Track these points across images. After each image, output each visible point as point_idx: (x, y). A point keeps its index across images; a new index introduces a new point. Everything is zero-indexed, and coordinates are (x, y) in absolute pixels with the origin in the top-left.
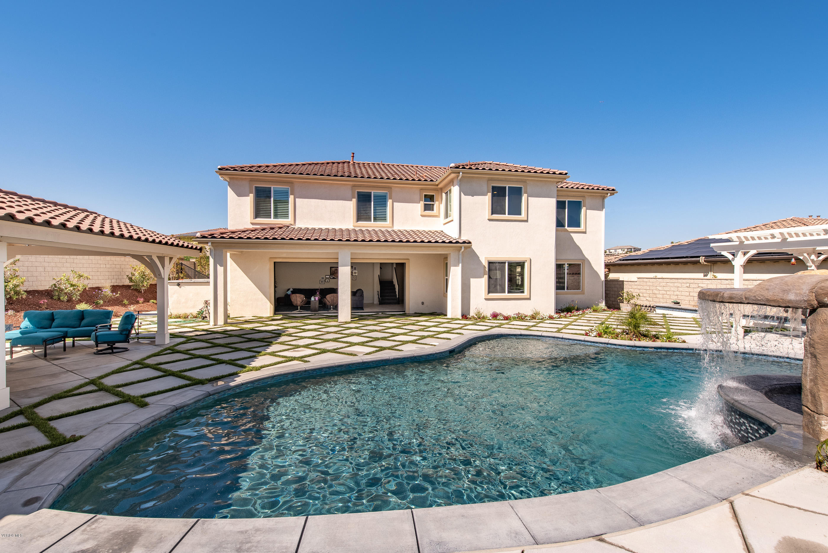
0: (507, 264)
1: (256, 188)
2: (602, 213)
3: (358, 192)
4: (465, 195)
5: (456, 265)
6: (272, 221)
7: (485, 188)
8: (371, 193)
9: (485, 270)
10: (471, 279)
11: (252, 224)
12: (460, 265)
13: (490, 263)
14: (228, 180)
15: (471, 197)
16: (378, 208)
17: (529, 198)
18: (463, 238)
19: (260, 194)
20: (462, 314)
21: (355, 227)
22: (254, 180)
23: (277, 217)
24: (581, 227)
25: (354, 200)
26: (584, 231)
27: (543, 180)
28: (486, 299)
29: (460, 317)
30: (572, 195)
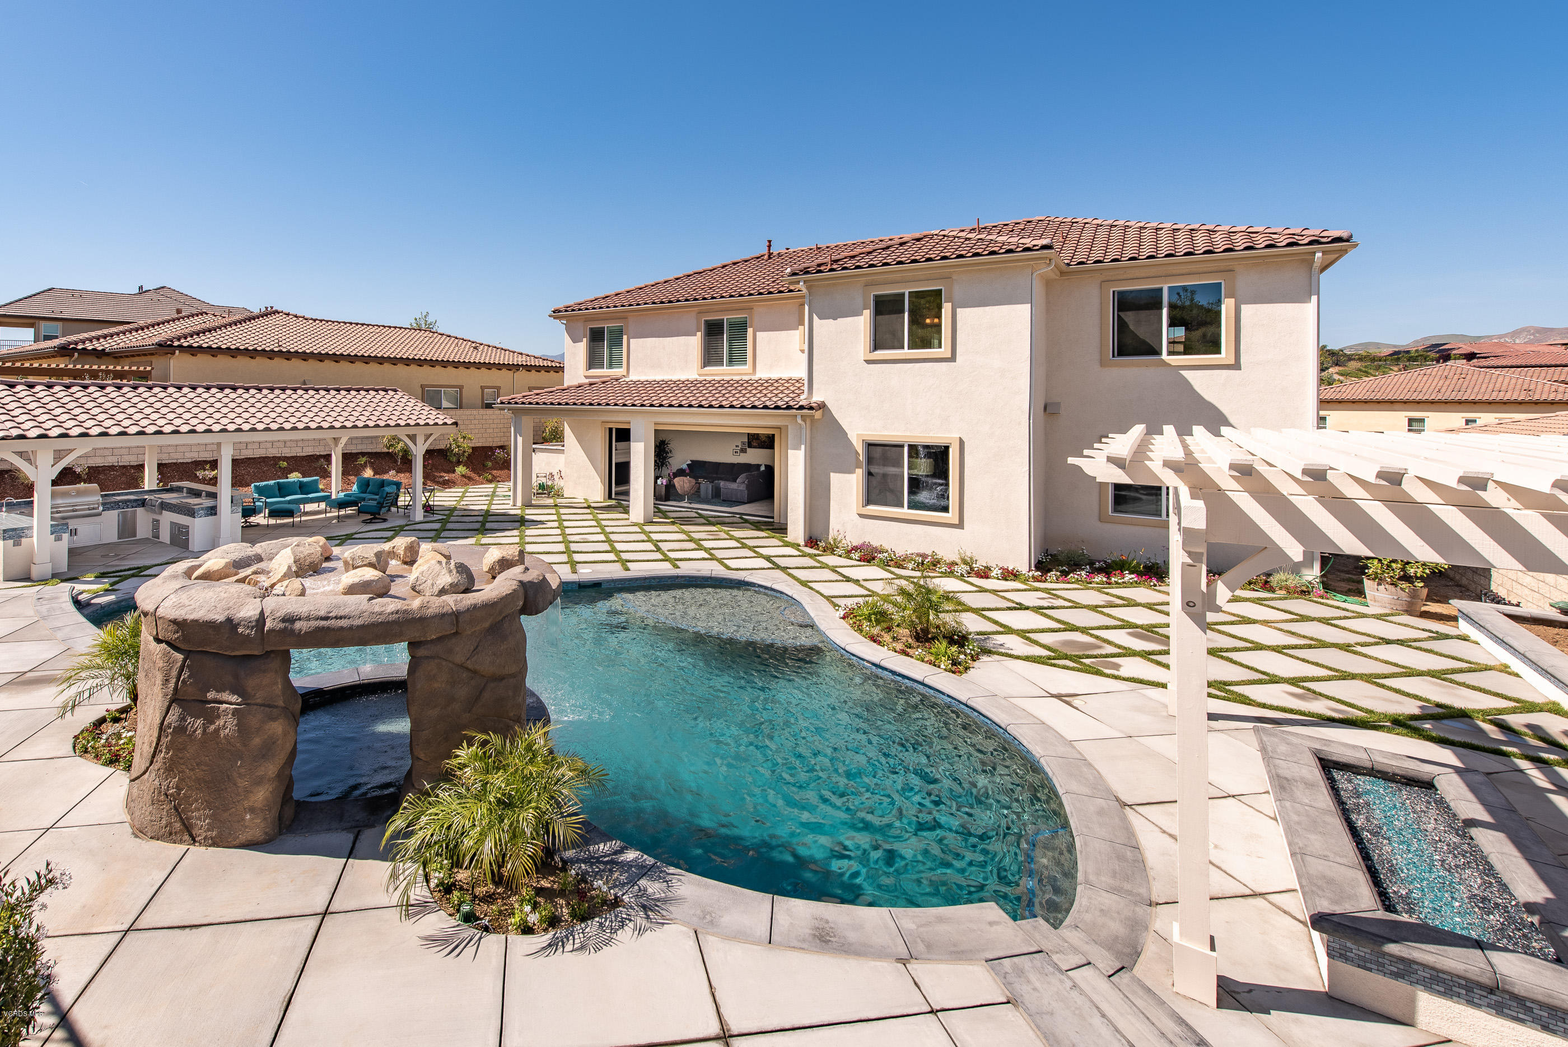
0: (906, 449)
1: (591, 329)
2: (1310, 308)
3: (706, 321)
4: (820, 318)
5: (798, 448)
6: (605, 372)
7: (859, 301)
8: (723, 320)
9: (858, 459)
10: (832, 474)
11: (586, 377)
12: (803, 447)
13: (870, 446)
14: (565, 322)
15: (831, 320)
16: (736, 343)
17: (959, 310)
18: (817, 398)
19: (596, 336)
20: (807, 538)
21: (700, 375)
22: (588, 319)
23: (611, 366)
24: (1219, 352)
25: (699, 334)
26: (1232, 361)
27: (992, 268)
28: (861, 516)
29: (802, 543)
30: (1184, 272)
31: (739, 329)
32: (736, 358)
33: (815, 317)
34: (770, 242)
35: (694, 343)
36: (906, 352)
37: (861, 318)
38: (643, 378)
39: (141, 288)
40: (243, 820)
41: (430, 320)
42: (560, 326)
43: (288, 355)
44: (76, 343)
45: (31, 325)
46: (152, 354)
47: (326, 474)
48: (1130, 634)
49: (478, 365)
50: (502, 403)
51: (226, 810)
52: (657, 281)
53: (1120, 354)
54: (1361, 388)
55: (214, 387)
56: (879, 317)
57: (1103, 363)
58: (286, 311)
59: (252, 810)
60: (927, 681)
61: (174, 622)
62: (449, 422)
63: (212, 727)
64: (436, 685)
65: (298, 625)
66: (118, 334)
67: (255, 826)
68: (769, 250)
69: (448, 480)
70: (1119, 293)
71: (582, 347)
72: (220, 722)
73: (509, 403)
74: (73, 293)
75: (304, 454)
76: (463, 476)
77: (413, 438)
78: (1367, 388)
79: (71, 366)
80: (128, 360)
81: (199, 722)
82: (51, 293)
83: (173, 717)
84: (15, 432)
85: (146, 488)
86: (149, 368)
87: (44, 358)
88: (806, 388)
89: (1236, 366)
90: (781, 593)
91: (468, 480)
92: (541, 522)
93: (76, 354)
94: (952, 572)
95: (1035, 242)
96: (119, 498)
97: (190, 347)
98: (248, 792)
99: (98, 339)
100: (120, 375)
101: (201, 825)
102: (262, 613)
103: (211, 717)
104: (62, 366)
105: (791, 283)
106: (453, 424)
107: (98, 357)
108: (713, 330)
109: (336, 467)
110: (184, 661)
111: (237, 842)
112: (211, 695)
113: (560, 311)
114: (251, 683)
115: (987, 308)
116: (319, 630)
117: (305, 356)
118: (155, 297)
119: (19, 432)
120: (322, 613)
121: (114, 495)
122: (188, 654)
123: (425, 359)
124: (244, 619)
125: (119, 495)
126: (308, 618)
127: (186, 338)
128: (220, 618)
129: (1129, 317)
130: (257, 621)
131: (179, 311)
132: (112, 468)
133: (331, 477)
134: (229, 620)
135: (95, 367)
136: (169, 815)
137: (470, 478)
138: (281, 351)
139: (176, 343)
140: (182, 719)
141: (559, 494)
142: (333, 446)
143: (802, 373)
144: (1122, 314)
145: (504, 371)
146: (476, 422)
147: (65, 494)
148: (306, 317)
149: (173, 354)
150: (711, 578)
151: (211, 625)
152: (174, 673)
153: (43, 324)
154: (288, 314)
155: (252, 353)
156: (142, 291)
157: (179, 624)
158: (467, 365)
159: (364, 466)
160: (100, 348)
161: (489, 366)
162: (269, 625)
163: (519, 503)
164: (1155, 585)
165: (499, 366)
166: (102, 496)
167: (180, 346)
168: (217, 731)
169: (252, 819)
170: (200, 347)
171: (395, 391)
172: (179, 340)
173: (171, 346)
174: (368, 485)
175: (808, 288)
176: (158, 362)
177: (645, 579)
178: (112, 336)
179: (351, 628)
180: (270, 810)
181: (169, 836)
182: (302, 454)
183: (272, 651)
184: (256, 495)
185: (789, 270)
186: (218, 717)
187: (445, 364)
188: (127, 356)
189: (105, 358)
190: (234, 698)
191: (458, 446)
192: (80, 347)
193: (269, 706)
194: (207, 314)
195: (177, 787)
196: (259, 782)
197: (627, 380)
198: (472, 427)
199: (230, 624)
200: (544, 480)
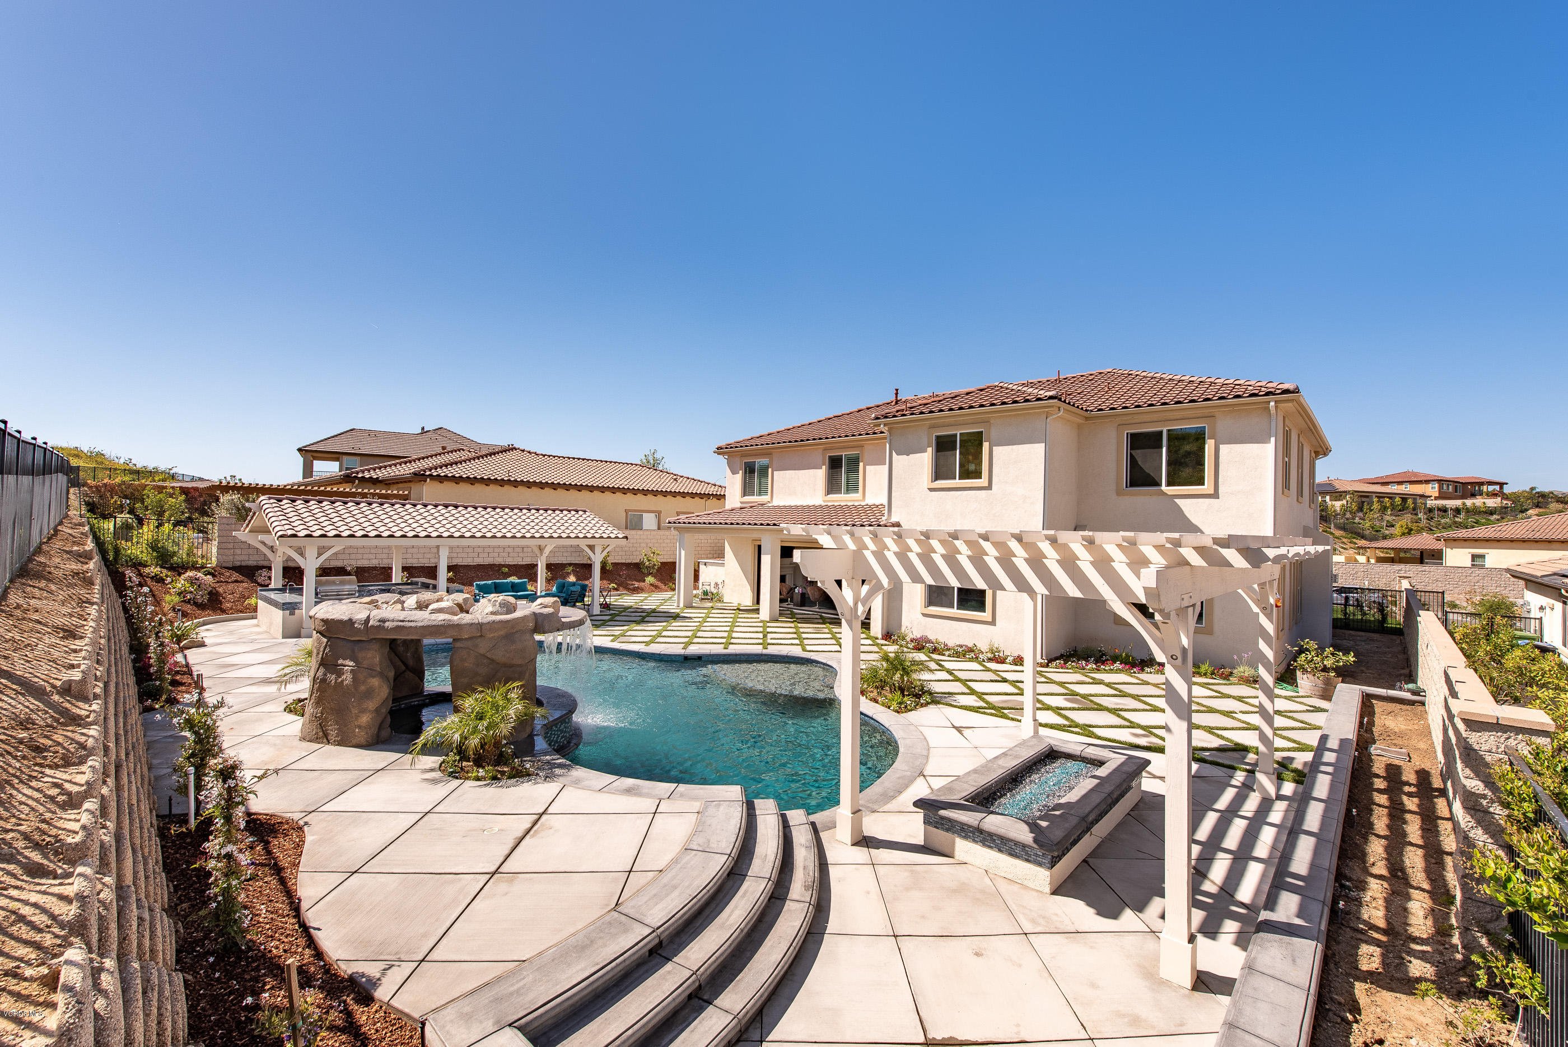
1: (746, 463)
3: (829, 457)
4: (897, 455)
6: (755, 498)
7: (925, 440)
8: (842, 456)
11: (741, 503)
14: (726, 458)
15: (905, 456)
16: (851, 475)
17: (994, 448)
18: (894, 519)
19: (749, 470)
20: (885, 632)
21: (824, 501)
22: (744, 455)
23: (760, 494)
24: (1203, 484)
25: (824, 467)
26: (1212, 492)
27: (1018, 415)
28: (924, 615)
29: (880, 636)
30: (1178, 417)
31: (854, 463)
32: (852, 487)
33: (894, 453)
34: (897, 390)
35: (819, 475)
36: (957, 482)
37: (926, 454)
38: (782, 504)
39: (423, 429)
40: (354, 731)
41: (658, 456)
42: (722, 461)
43: (515, 484)
44: (357, 473)
45: (337, 459)
46: (410, 481)
47: (533, 578)
48: (1066, 699)
49: (674, 494)
50: (670, 523)
51: (345, 726)
52: (803, 423)
53: (1132, 485)
54: (1522, 528)
55: (440, 505)
56: (939, 453)
57: (1119, 493)
58: (522, 448)
59: (360, 727)
60: (874, 717)
61: (322, 620)
62: (620, 536)
63: (340, 679)
64: (466, 664)
65: (387, 624)
66: (390, 466)
67: (361, 736)
68: (897, 397)
69: (638, 588)
70: (1132, 435)
71: (739, 477)
72: (344, 677)
73: (675, 523)
74: (369, 433)
75: (524, 563)
76: (651, 584)
77: (591, 547)
78: (1527, 527)
79: (354, 490)
80: (396, 486)
81: (334, 676)
82: (353, 433)
83: (320, 674)
84: (290, 532)
85: (394, 582)
86: (406, 492)
87: (334, 484)
88: (886, 512)
89: (1215, 495)
90: (829, 666)
91: (655, 588)
92: (690, 618)
93: (357, 481)
94: (977, 658)
95: (1046, 394)
96: (371, 588)
97: (438, 475)
98: (357, 717)
99: (375, 470)
100: (386, 497)
101: (333, 734)
102: (369, 617)
103: (340, 674)
104: (348, 490)
105: (875, 426)
106: (623, 538)
107: (373, 484)
108: (835, 464)
109: (541, 573)
110: (327, 642)
111: (351, 744)
112: (340, 662)
113: (722, 448)
114: (360, 655)
115: (1015, 447)
116: (398, 627)
117: (529, 485)
118: (434, 436)
119: (293, 532)
120: (401, 619)
121: (368, 586)
122: (329, 639)
123: (628, 488)
124: (358, 620)
125: (372, 586)
126: (393, 621)
127: (436, 469)
128: (345, 618)
129: (1138, 454)
130: (365, 621)
131: (444, 448)
132: (375, 568)
133: (537, 582)
134: (350, 620)
135: (366, 491)
136: (317, 728)
137: (656, 587)
138: (509, 480)
139: (428, 473)
140: (325, 675)
141: (720, 601)
142: (539, 555)
143: (885, 502)
144: (1133, 452)
145: (697, 499)
146: (668, 541)
147: (327, 583)
148: (538, 452)
149: (426, 481)
150: (787, 656)
151: (340, 622)
152: (322, 649)
153: (345, 458)
154: (523, 451)
155: (487, 482)
156: (424, 431)
157: (325, 621)
158: (665, 494)
159: (568, 574)
160: (375, 477)
161: (684, 495)
162: (371, 623)
163: (682, 605)
164: (1135, 673)
165: (693, 495)
166: (358, 586)
167: (431, 475)
168: (342, 681)
169: (359, 732)
170: (446, 476)
171: (585, 511)
172: (430, 470)
173: (423, 475)
174: (564, 587)
175: (889, 431)
176: (415, 488)
177: (736, 655)
178: (385, 467)
179: (416, 627)
180: (370, 728)
181: (316, 740)
182: (522, 563)
183: (375, 639)
184: (477, 592)
185: (873, 415)
186: (343, 674)
187: (645, 492)
188: (394, 483)
189: (378, 484)
190: (351, 663)
191: (649, 560)
192: (360, 475)
193: (371, 669)
194: (463, 450)
195: (321, 713)
196: (363, 711)
197: (770, 505)
198: (665, 545)
199: (350, 622)
200: (708, 588)
